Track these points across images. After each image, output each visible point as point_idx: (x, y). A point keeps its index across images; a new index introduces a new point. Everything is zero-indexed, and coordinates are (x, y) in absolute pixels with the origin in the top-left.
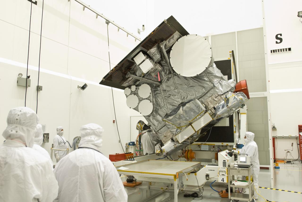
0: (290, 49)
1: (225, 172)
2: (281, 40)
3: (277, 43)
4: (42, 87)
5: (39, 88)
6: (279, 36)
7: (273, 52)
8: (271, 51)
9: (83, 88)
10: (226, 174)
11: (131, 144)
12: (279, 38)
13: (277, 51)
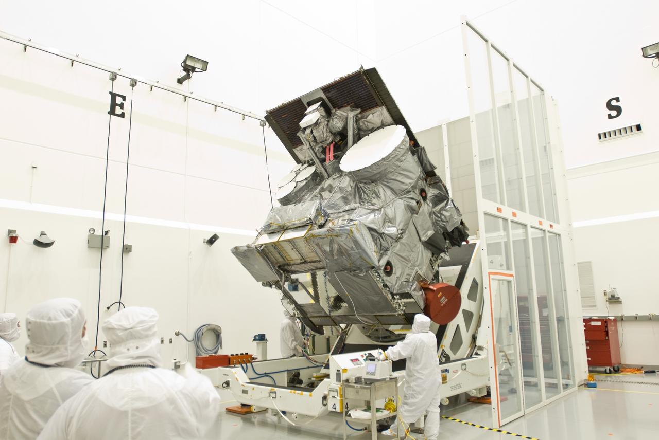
0: (639, 128)
1: (337, 391)
2: (619, 110)
3: (610, 117)
4: (131, 246)
5: (126, 249)
6: (614, 103)
7: (602, 136)
8: (600, 135)
9: (211, 241)
10: (339, 395)
11: (257, 338)
12: (614, 108)
13: (612, 134)
